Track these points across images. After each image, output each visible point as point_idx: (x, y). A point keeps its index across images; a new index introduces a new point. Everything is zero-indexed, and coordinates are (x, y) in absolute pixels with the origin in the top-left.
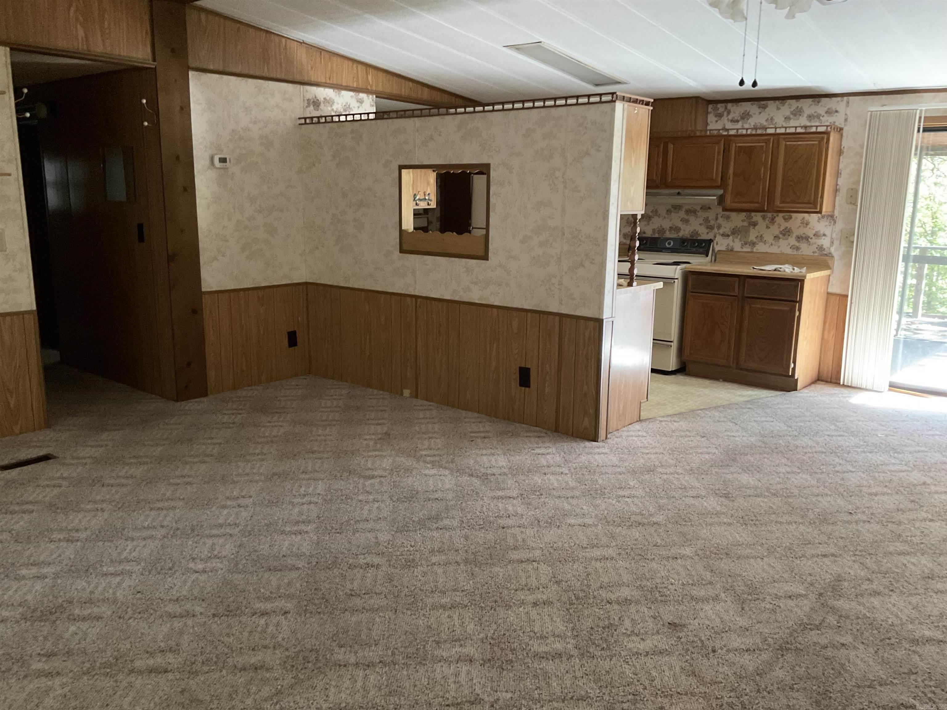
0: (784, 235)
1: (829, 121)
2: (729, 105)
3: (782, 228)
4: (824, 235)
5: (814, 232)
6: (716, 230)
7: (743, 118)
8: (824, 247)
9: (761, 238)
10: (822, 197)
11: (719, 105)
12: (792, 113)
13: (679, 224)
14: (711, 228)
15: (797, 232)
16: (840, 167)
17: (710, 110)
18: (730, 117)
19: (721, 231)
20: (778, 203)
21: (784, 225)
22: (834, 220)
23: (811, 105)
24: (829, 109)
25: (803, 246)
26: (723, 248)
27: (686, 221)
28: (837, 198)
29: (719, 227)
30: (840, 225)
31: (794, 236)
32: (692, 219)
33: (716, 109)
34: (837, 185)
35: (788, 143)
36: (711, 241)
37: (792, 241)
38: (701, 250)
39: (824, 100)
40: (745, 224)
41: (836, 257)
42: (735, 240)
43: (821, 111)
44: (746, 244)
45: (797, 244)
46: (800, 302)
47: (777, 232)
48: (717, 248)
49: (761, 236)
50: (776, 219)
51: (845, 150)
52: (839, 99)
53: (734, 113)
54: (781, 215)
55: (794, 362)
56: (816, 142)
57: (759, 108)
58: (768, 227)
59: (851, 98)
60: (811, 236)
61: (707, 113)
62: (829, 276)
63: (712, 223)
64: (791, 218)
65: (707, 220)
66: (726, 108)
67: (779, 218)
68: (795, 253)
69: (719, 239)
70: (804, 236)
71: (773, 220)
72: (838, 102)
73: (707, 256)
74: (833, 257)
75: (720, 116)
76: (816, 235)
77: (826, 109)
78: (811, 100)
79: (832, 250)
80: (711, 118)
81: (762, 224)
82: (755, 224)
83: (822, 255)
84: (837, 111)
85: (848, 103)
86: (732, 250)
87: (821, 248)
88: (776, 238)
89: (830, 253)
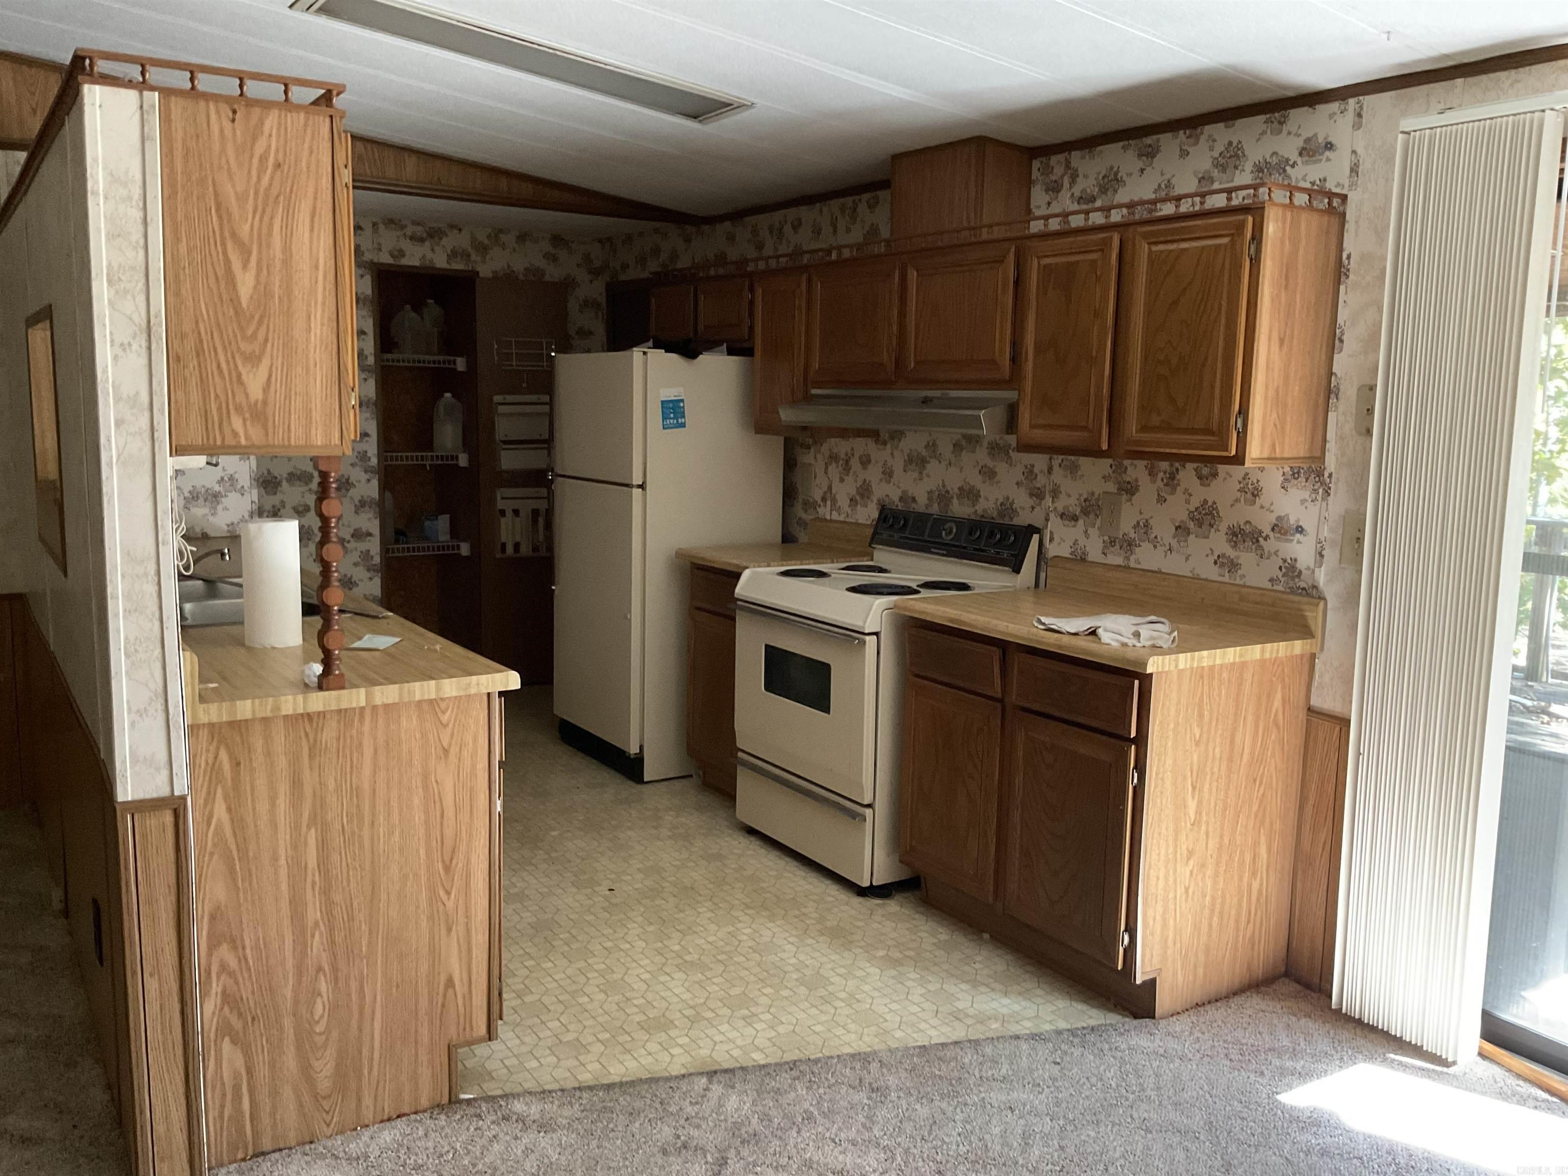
0: (1200, 525)
1: (1310, 178)
2: (1076, 155)
3: (1195, 502)
4: (1300, 530)
5: (1272, 518)
6: (1048, 501)
7: (1103, 190)
8: (1300, 565)
9: (1145, 527)
10: (1244, 411)
11: (1054, 159)
12: (1216, 164)
13: (976, 480)
14: (1038, 494)
15: (1230, 517)
16: (1340, 321)
17: (1035, 174)
18: (1077, 191)
19: (1060, 505)
20: (1131, 428)
21: (1200, 494)
22: (1323, 483)
23: (1264, 133)
24: (1307, 141)
25: (1246, 558)
26: (1065, 552)
27: (989, 474)
28: (1332, 416)
29: (1055, 493)
30: (1339, 502)
31: (1223, 527)
32: (1001, 468)
33: (1047, 170)
34: (1331, 374)
35: (1154, 248)
36: (1032, 530)
37: (1219, 542)
38: (1005, 554)
39: (1297, 115)
40: (1112, 487)
41: (1332, 602)
42: (1091, 531)
43: (1289, 147)
44: (1112, 542)
45: (1231, 553)
46: (1141, 740)
47: (1183, 516)
48: (1052, 550)
49: (1147, 525)
50: (1181, 475)
51: (1353, 265)
52: (1334, 106)
53: (1086, 176)
54: (1190, 466)
55: (1131, 930)
56: (1225, 240)
57: (1140, 156)
58: (1161, 500)
59: (1369, 101)
60: (1267, 531)
61: (1029, 183)
62: (1313, 657)
63: (1041, 481)
64: (1215, 475)
65: (1030, 473)
66: (1068, 166)
67: (1188, 475)
68: (1226, 579)
69: (1055, 525)
70: (1248, 528)
71: (1172, 480)
72: (1331, 116)
73: (1017, 570)
74: (1322, 598)
75: (1054, 188)
76: (1281, 528)
77: (1300, 143)
78: (1262, 118)
79: (1321, 577)
80: (1039, 198)
81: (1148, 489)
82: (1130, 489)
83: (1293, 591)
84: (1329, 146)
85: (1360, 115)
86: (1083, 560)
87: (1290, 569)
88: (1181, 530)
89: (1315, 587)
